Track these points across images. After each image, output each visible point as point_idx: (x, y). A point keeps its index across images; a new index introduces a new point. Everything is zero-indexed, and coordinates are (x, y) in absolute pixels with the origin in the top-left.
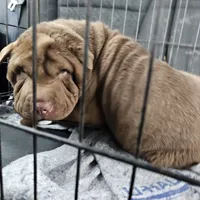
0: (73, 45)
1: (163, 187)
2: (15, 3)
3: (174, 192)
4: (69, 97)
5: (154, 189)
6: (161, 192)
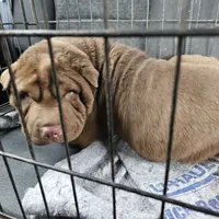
0: (77, 63)
1: (188, 181)
4: (78, 117)
5: (180, 183)
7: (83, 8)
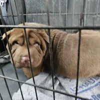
1: (88, 86)
2: (3, 2)
3: (92, 87)
5: (84, 87)
6: (87, 88)
7: (38, 8)
